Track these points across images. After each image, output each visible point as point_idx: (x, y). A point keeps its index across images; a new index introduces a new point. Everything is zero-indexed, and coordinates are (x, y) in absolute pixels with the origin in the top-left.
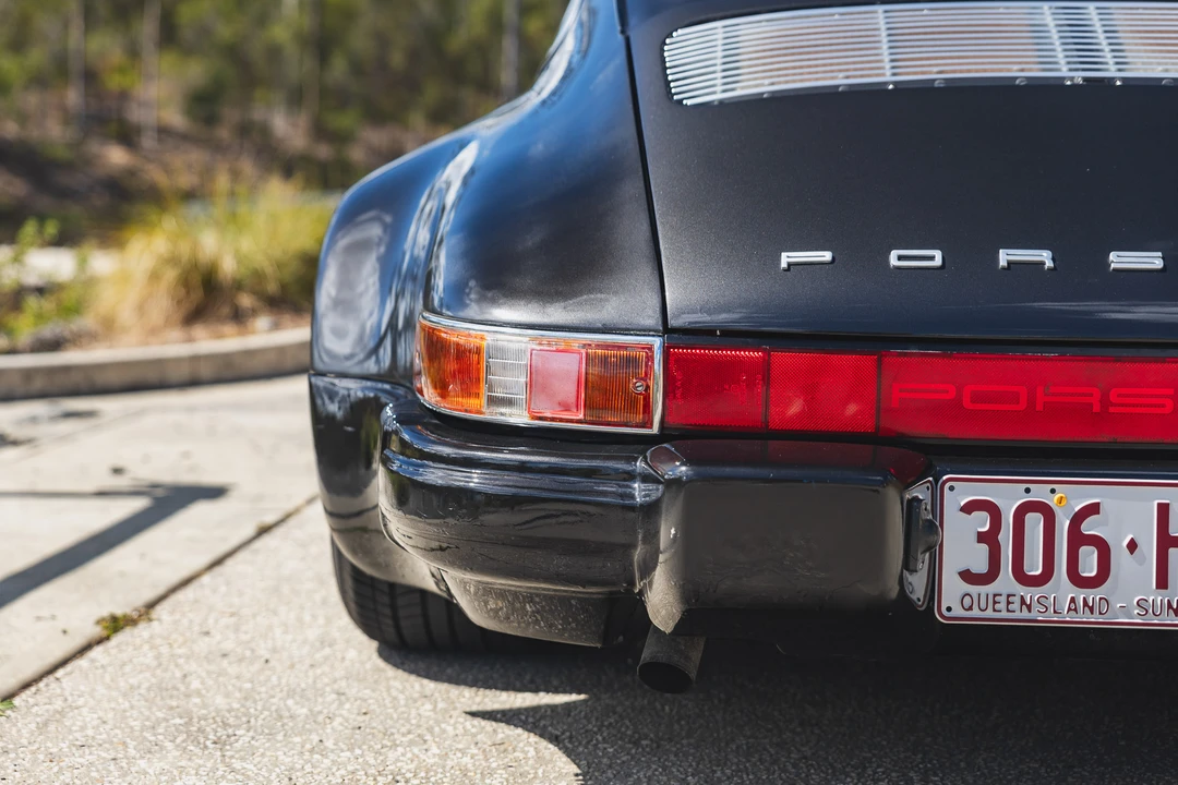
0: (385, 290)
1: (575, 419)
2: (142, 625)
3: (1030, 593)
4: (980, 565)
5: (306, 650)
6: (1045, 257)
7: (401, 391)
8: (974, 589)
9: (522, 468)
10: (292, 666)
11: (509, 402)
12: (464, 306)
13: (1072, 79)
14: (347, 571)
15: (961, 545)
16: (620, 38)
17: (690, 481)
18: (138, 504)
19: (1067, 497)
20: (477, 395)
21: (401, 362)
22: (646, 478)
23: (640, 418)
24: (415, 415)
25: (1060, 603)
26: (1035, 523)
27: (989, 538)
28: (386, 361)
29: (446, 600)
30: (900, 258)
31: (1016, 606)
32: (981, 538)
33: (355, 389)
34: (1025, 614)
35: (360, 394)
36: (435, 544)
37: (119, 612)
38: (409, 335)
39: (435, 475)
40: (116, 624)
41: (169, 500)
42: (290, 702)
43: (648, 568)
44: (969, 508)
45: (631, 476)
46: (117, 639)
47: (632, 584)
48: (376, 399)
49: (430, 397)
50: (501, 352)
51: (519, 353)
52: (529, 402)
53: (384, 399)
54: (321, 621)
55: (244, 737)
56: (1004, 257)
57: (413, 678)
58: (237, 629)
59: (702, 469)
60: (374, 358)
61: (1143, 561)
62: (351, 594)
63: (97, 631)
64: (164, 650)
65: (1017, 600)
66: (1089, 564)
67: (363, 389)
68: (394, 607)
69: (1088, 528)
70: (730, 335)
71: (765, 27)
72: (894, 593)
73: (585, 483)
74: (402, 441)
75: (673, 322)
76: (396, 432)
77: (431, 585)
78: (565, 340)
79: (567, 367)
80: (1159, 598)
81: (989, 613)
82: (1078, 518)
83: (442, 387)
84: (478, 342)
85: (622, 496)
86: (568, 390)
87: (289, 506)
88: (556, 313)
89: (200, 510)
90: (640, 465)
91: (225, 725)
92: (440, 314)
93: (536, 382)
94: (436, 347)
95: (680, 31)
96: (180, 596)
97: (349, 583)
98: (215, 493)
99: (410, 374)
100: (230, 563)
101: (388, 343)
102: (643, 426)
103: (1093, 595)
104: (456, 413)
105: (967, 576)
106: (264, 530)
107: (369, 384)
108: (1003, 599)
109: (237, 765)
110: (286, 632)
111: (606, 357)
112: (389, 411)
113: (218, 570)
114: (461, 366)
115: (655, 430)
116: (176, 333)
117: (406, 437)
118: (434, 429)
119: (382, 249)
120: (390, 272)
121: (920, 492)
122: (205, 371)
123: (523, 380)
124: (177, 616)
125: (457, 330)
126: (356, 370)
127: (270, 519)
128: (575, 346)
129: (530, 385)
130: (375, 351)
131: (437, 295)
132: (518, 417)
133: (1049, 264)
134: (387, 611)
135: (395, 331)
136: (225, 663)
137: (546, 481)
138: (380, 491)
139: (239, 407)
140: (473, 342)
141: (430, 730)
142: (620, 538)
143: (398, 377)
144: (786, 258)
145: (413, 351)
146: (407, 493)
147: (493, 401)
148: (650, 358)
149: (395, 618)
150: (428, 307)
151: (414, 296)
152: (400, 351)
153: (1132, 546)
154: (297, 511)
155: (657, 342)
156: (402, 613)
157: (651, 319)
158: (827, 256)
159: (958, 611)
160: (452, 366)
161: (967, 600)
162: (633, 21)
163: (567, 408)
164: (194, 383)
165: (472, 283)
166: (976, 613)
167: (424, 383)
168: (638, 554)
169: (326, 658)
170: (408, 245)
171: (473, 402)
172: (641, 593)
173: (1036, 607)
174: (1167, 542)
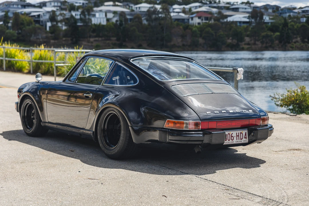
1: (193, 129)
3: (229, 141)
19: (231, 132)
26: (229, 135)
51: (188, 123)
66: (232, 138)
80: (237, 141)
82: (232, 135)
84: (183, 122)
103: (233, 141)
111: (196, 123)
115: (200, 129)
123: (188, 126)
128: (193, 122)
132: (188, 129)
147: (185, 128)
155: (200, 121)
174: (237, 136)
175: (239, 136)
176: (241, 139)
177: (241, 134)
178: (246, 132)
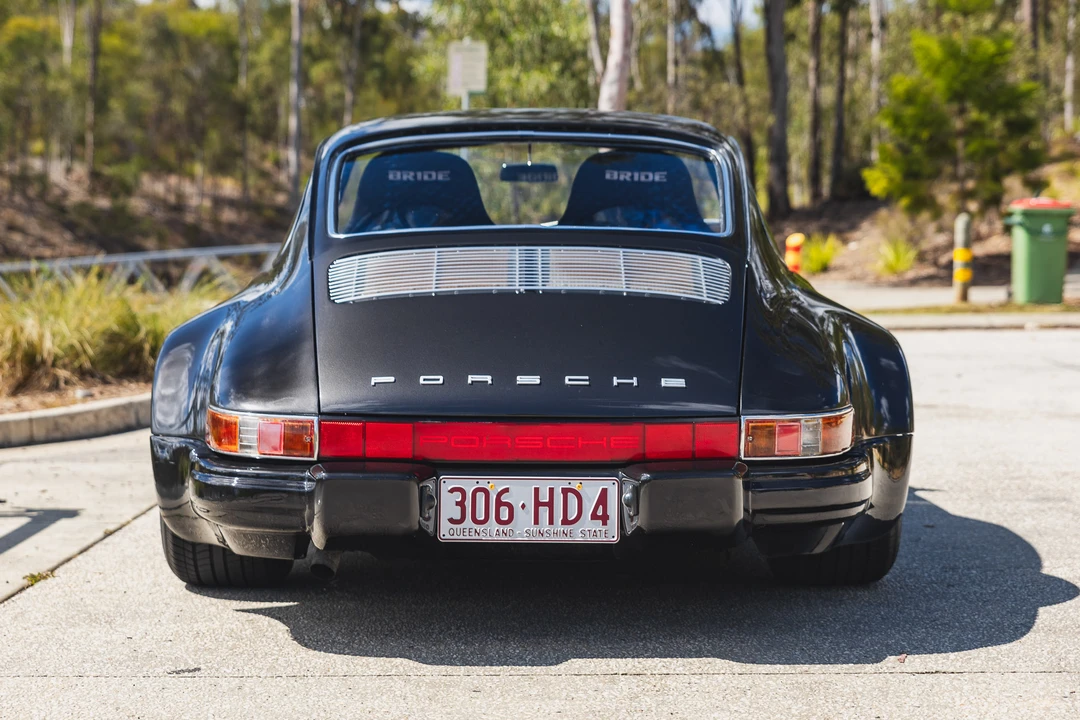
0: (191, 386)
1: (279, 455)
2: (50, 580)
3: (479, 528)
4: (458, 516)
5: (146, 588)
6: (488, 379)
7: (199, 443)
8: (455, 526)
9: (258, 476)
10: (140, 594)
11: (250, 447)
12: (229, 402)
13: (519, 290)
14: (170, 537)
15: (449, 507)
16: (309, 262)
17: (327, 479)
18: (24, 521)
19: (495, 484)
20: (235, 444)
21: (199, 428)
22: (310, 480)
23: (308, 453)
24: (206, 454)
25: (491, 533)
26: (481, 497)
27: (461, 504)
28: (191, 428)
29: (223, 548)
30: (424, 380)
31: (473, 533)
32: (457, 504)
33: (175, 443)
34: (477, 537)
35: (178, 445)
36: (221, 513)
37: (36, 574)
38: (203, 412)
39: (214, 481)
40: (35, 579)
41: (42, 519)
42: (141, 608)
43: (311, 522)
44: (452, 491)
45: (303, 479)
46: (37, 586)
47: (305, 527)
48: (186, 448)
49: (213, 446)
50: (245, 424)
51: (254, 425)
52: (258, 447)
53: (190, 447)
54: (153, 576)
55: (119, 621)
56: (471, 379)
57: (206, 597)
58: (105, 580)
59: (332, 474)
60: (185, 427)
61: (528, 513)
62: (172, 553)
63: (25, 582)
64: (67, 589)
65: (473, 531)
66: (505, 515)
67: (180, 442)
68: (195, 560)
69: (504, 499)
70: (351, 415)
71: (383, 260)
72: (417, 527)
73: (283, 482)
74: (200, 466)
75: (323, 410)
76: (198, 462)
77: (215, 541)
78: (275, 418)
79: (276, 431)
80: (535, 529)
81: (461, 537)
82: (499, 495)
83: (219, 441)
84: (236, 420)
85: (299, 488)
86: (276, 441)
87: (123, 521)
88: (271, 406)
89: (63, 523)
90: (307, 474)
91: (109, 617)
92: (217, 406)
93: (262, 438)
94: (216, 421)
95: (338, 261)
96: (67, 565)
97: (171, 546)
98: (72, 514)
99: (204, 434)
100: (92, 549)
101: (192, 417)
102: (310, 457)
103: (506, 528)
104: (225, 453)
105: (452, 521)
106: (108, 534)
107: (183, 439)
108: (467, 531)
109: (119, 629)
110: (133, 580)
111: (293, 426)
112: (193, 453)
113: (85, 553)
114: (227, 431)
115: (315, 458)
116: (11, 403)
117: (202, 464)
118: (215, 460)
119: (190, 365)
120: (193, 376)
121: (430, 484)
122: (39, 433)
123: (256, 437)
124: (68, 574)
125: (226, 414)
126: (176, 433)
127: (111, 528)
128: (279, 421)
129: (259, 440)
130: (185, 422)
131: (217, 394)
132: (255, 454)
133: (490, 382)
134: (192, 562)
135: (196, 410)
136: (102, 594)
137: (265, 482)
138: (190, 493)
139: (72, 458)
140: (233, 420)
141: (215, 616)
142: (298, 507)
143: (197, 436)
144: (374, 380)
145: (205, 423)
146: (203, 491)
147: (242, 447)
148: (312, 426)
149: (196, 566)
150: (213, 402)
151: (205, 390)
152: (198, 422)
153: (523, 506)
154: (128, 523)
155: (315, 419)
156: (199, 563)
157: (314, 409)
158: (392, 379)
159: (448, 536)
160: (223, 431)
161: (452, 532)
162: (316, 252)
163: (276, 449)
164: (31, 442)
165: (232, 390)
166: (455, 537)
167: (210, 439)
168: (307, 513)
169: (157, 591)
170: (203, 362)
171: (233, 447)
172: (309, 531)
173: (482, 534)
174: (538, 504)
175: (550, 504)
176: (565, 522)
177: (571, 495)
178: (604, 492)
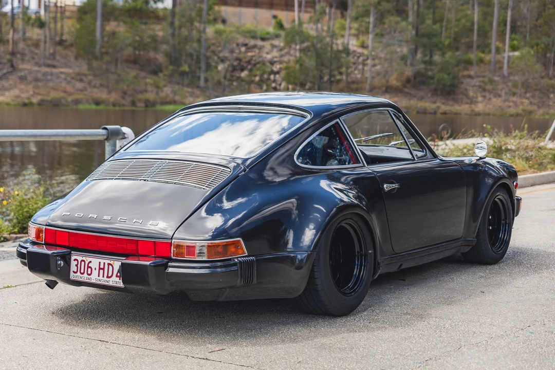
1: (35, 240)
3: (81, 276)
4: (76, 270)
6: (95, 216)
15: (73, 267)
19: (88, 259)
23: (41, 240)
25: (85, 278)
30: (77, 215)
32: (76, 265)
34: (81, 279)
44: (75, 260)
56: (90, 216)
61: (96, 272)
78: (35, 225)
79: (34, 231)
80: (98, 278)
81: (76, 278)
86: (34, 235)
93: (32, 233)
103: (89, 277)
105: (74, 272)
111: (39, 229)
115: (43, 243)
133: (95, 218)
148: (43, 230)
153: (95, 269)
155: (44, 227)
161: (73, 276)
174: (100, 269)
175: (103, 269)
176: (108, 277)
177: (110, 267)
